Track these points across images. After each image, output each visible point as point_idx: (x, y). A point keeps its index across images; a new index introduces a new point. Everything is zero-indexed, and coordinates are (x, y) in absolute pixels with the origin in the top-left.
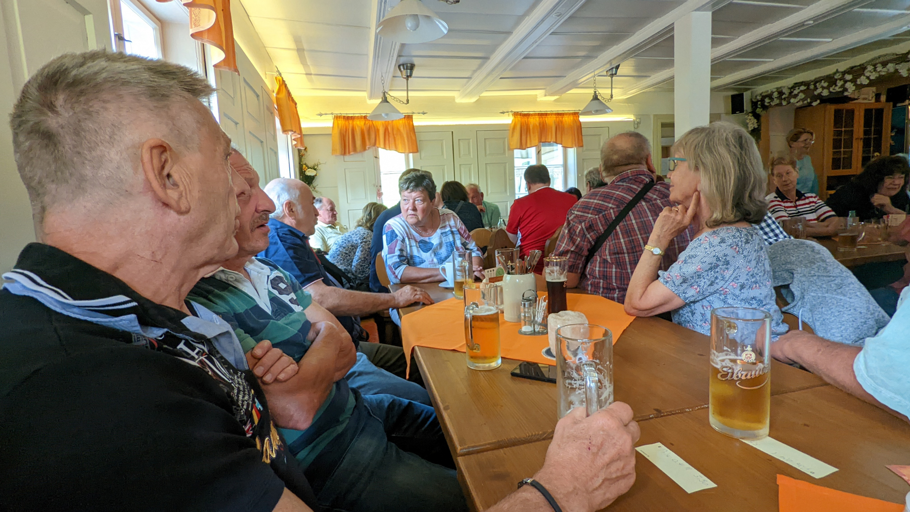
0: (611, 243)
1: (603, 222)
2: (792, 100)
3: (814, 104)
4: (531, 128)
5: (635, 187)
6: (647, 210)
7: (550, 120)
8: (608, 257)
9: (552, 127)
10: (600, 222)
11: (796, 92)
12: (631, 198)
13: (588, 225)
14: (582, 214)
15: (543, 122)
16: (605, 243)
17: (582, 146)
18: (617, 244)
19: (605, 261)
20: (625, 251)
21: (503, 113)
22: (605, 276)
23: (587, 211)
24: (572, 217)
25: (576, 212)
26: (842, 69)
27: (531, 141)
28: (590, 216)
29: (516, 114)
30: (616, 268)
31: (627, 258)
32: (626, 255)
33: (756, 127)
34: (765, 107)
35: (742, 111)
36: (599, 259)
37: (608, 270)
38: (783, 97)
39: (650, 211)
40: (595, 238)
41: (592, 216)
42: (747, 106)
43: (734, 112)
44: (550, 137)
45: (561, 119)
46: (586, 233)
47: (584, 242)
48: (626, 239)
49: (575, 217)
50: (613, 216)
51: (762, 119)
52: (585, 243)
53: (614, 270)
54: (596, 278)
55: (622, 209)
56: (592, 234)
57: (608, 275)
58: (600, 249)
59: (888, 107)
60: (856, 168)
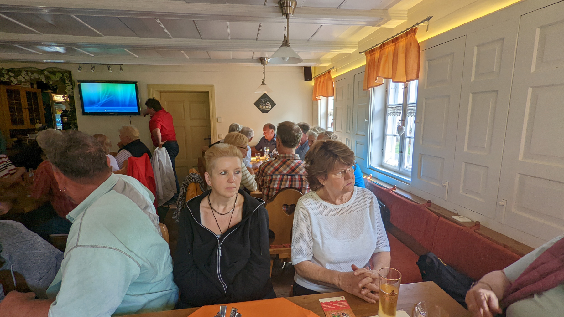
26: (6, 68)
59: (39, 91)
60: (27, 125)
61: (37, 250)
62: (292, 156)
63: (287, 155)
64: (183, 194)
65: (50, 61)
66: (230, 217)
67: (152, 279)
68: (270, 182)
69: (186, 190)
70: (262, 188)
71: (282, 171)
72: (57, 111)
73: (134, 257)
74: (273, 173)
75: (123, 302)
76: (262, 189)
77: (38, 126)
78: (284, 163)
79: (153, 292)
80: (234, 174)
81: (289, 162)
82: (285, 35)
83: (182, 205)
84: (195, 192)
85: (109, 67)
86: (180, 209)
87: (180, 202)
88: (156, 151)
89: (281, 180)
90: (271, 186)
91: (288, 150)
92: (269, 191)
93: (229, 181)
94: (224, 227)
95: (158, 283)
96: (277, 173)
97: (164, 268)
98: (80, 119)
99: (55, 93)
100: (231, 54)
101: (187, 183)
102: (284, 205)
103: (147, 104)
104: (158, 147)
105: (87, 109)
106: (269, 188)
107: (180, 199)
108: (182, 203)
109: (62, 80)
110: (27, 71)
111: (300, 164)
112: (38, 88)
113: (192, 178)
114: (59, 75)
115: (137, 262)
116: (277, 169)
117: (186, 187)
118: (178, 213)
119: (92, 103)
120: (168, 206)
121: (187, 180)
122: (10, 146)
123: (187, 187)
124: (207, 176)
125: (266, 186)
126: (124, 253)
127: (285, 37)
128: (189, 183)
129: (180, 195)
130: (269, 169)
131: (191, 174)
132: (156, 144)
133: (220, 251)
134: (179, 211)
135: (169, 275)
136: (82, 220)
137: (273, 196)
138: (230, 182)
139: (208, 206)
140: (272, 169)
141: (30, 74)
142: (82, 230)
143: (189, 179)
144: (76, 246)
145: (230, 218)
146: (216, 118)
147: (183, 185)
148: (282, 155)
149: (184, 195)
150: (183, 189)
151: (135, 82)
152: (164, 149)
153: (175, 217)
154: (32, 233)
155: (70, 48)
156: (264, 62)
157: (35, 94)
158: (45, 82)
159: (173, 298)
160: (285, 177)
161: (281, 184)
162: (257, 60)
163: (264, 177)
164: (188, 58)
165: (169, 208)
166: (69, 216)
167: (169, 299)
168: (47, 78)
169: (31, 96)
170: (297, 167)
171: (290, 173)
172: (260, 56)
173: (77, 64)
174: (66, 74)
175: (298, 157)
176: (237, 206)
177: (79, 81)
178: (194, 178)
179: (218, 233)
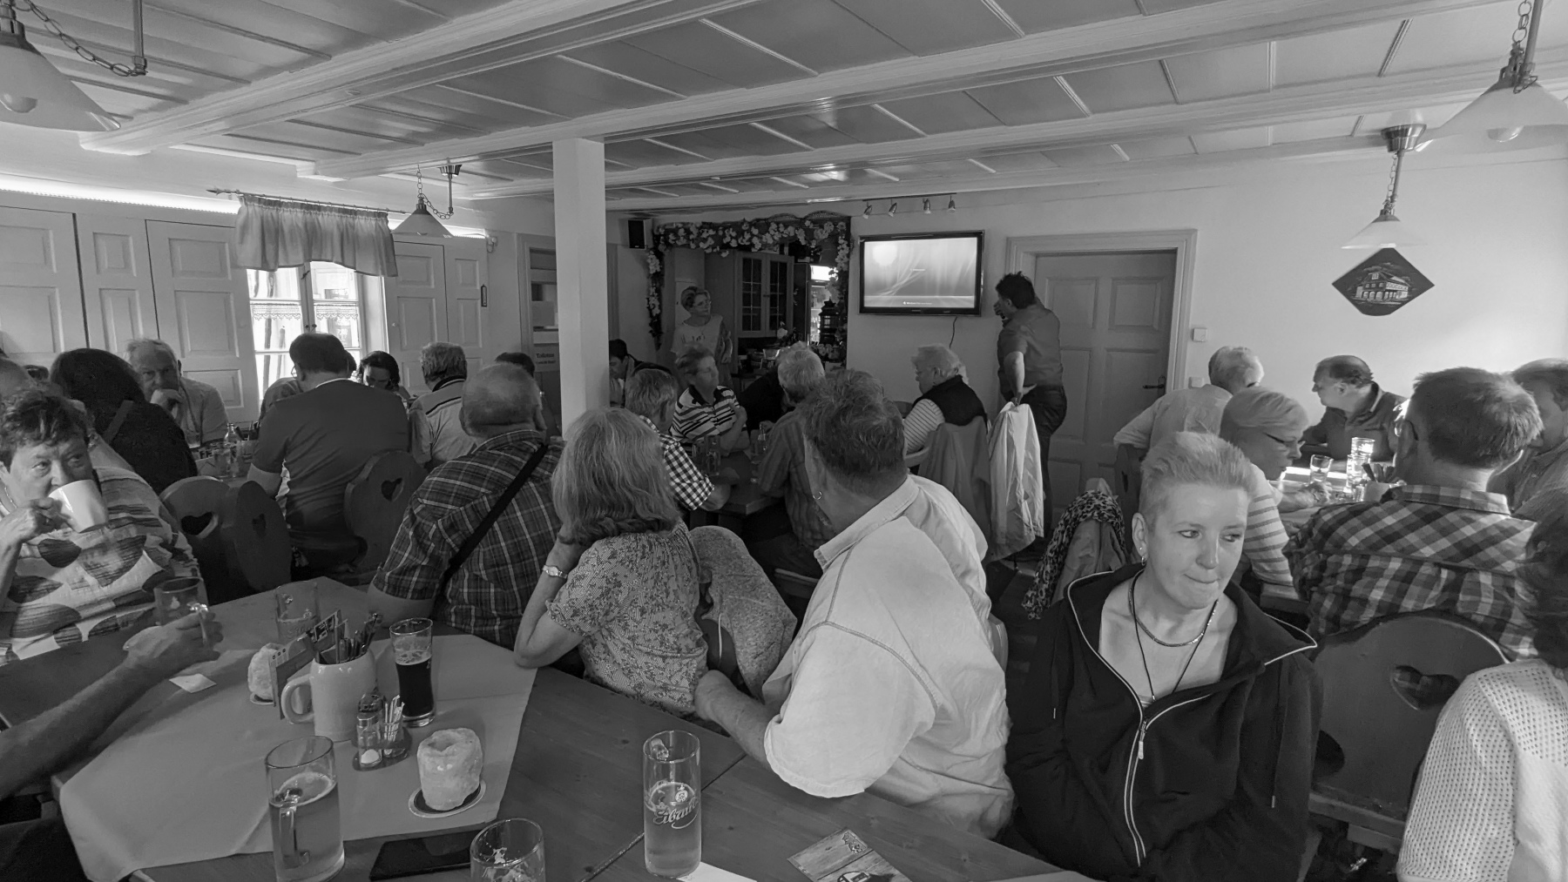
0: (486, 549)
1: (473, 517)
2: (702, 245)
3: (724, 255)
4: (286, 229)
5: (519, 459)
6: (537, 495)
7: (328, 221)
8: (483, 572)
9: (332, 234)
10: (468, 517)
11: (705, 235)
12: (513, 478)
13: (447, 524)
14: (436, 504)
15: (313, 223)
16: (477, 549)
17: (396, 275)
18: (496, 551)
19: (477, 579)
20: (509, 561)
21: (217, 192)
22: (479, 601)
23: (444, 499)
24: (419, 508)
25: (425, 501)
26: (749, 219)
27: (286, 255)
28: (450, 507)
29: (247, 198)
30: (495, 587)
31: (511, 570)
32: (510, 566)
33: (659, 270)
34: (667, 244)
35: (642, 246)
36: (467, 575)
37: (483, 590)
38: (691, 237)
39: (541, 495)
40: (460, 543)
41: (453, 507)
42: (648, 240)
43: (632, 246)
44: (329, 249)
45: (351, 220)
46: (445, 536)
47: (443, 550)
48: (509, 542)
49: (423, 509)
50: (488, 506)
51: (666, 259)
52: (444, 553)
53: (492, 590)
54: (463, 603)
55: (500, 495)
56: (454, 536)
57: (483, 598)
58: (468, 559)
59: (790, 261)
60: (765, 331)
61: (758, 599)
62: (1469, 498)
63: (1445, 492)
64: (1059, 547)
65: (817, 200)
66: (1188, 657)
67: (956, 745)
68: (1350, 576)
69: (1070, 538)
70: (1314, 589)
71: (1412, 545)
72: (815, 300)
73: (927, 681)
74: (1372, 547)
75: (892, 771)
76: (1312, 592)
77: (782, 333)
78: (1428, 518)
79: (951, 774)
80: (1220, 542)
81: (1452, 517)
82: (1516, 44)
83: (1051, 578)
84: (1096, 549)
85: (925, 203)
86: (1045, 586)
87: (1048, 568)
88: (1005, 413)
89: (1406, 579)
90: (1357, 589)
91: (1453, 471)
92: (1344, 607)
93: (1202, 561)
94: (1164, 682)
95: (969, 759)
96: (1389, 549)
97: (988, 730)
98: (855, 322)
99: (816, 262)
100: (1269, 134)
101: (1075, 519)
102: (1405, 669)
103: (1001, 287)
104: (1010, 403)
105: (871, 301)
106: (1344, 598)
107: (1050, 558)
108: (1052, 571)
109: (833, 237)
110: (778, 223)
111: (1509, 532)
112: (790, 254)
113: (1092, 507)
114: (829, 227)
115: (931, 696)
116: (1390, 537)
117: (1072, 530)
118: (1037, 596)
119: (880, 287)
120: (1016, 565)
121: (1076, 511)
122: (736, 372)
123: (1074, 530)
124: (1140, 527)
125: (1330, 588)
126: (909, 667)
127: (1515, 54)
128: (1081, 520)
129: (1050, 547)
130: (1354, 531)
131: (1090, 493)
132: (1008, 393)
133: (1141, 743)
134: (1041, 592)
135: (996, 751)
136: (841, 570)
137: (1358, 626)
138: (1201, 565)
139: (1127, 611)
140: (1367, 532)
141: (781, 229)
142: (838, 593)
143: (1083, 507)
144: (826, 622)
145: (1186, 661)
146: (1190, 327)
147: (1062, 522)
148: (1418, 490)
149: (1063, 551)
150: (1063, 532)
151: (979, 235)
152: (1025, 408)
153: (1029, 604)
154: (756, 564)
155: (856, 171)
156: (1403, 142)
157: (784, 265)
158: (803, 243)
159: (998, 813)
160: (1426, 570)
161: (1402, 594)
162: (1377, 137)
163: (1329, 554)
164: (1128, 158)
165: (1017, 571)
166: (820, 554)
167: (988, 808)
168: (810, 234)
169: (779, 271)
170: (1493, 541)
171: (1450, 559)
172: (1384, 126)
173: (864, 200)
174: (841, 223)
175: (1499, 505)
176: (1213, 632)
177: (862, 238)
178: (1097, 507)
179: (1143, 692)
